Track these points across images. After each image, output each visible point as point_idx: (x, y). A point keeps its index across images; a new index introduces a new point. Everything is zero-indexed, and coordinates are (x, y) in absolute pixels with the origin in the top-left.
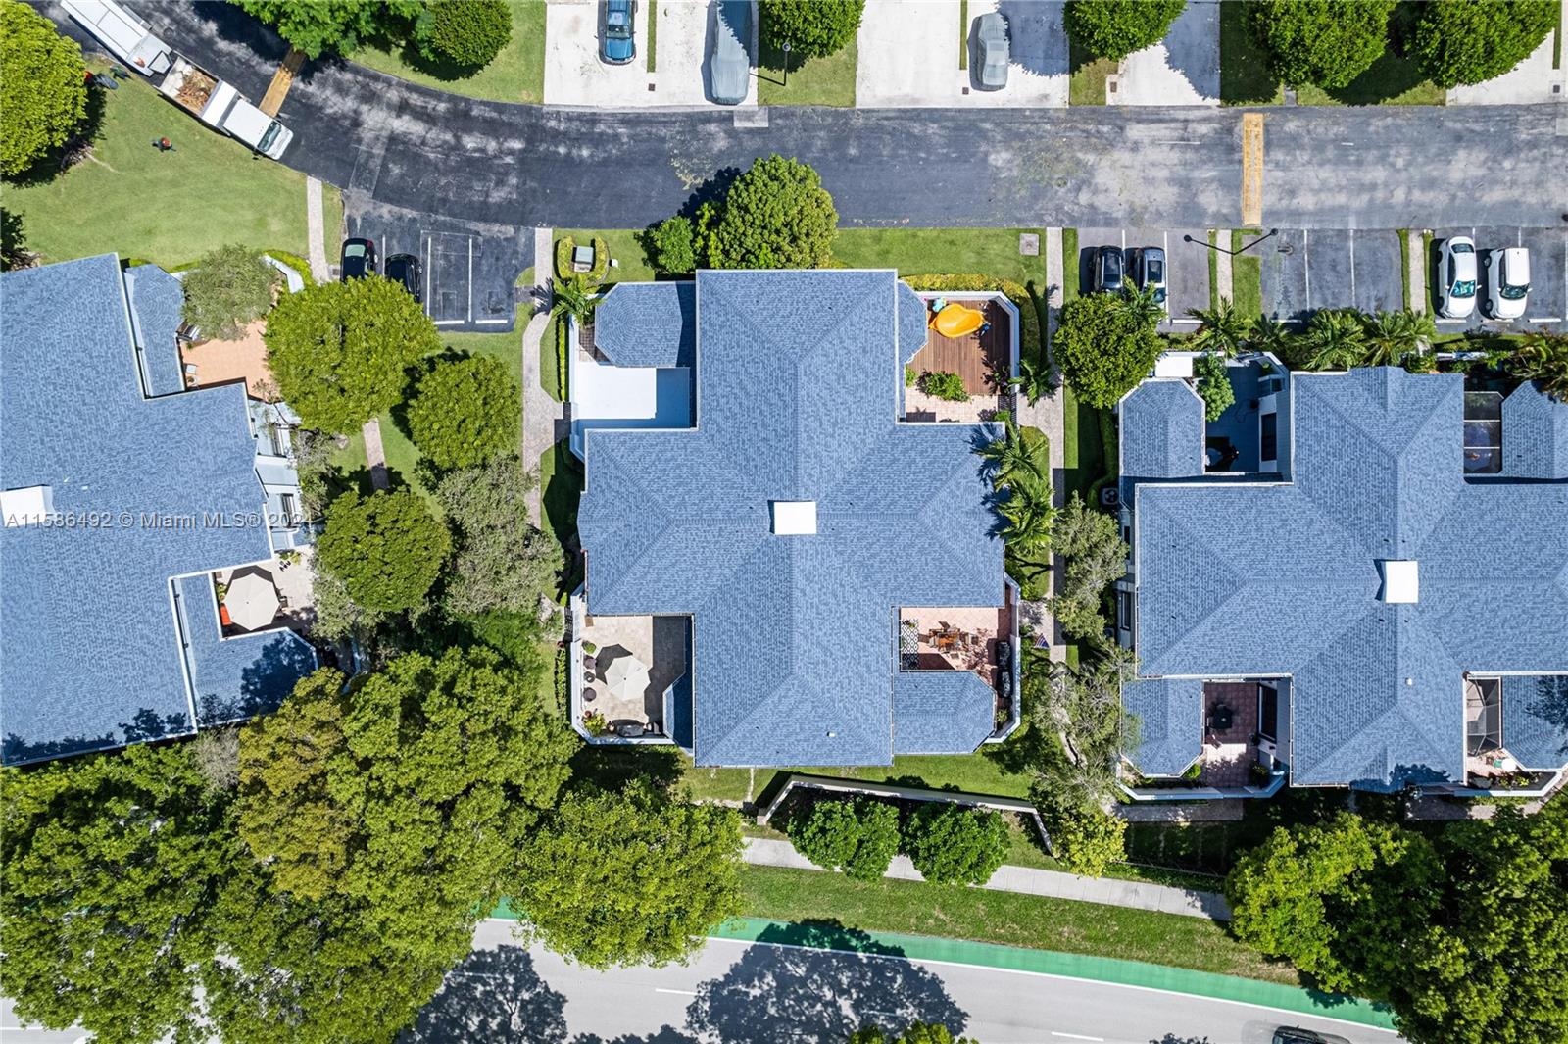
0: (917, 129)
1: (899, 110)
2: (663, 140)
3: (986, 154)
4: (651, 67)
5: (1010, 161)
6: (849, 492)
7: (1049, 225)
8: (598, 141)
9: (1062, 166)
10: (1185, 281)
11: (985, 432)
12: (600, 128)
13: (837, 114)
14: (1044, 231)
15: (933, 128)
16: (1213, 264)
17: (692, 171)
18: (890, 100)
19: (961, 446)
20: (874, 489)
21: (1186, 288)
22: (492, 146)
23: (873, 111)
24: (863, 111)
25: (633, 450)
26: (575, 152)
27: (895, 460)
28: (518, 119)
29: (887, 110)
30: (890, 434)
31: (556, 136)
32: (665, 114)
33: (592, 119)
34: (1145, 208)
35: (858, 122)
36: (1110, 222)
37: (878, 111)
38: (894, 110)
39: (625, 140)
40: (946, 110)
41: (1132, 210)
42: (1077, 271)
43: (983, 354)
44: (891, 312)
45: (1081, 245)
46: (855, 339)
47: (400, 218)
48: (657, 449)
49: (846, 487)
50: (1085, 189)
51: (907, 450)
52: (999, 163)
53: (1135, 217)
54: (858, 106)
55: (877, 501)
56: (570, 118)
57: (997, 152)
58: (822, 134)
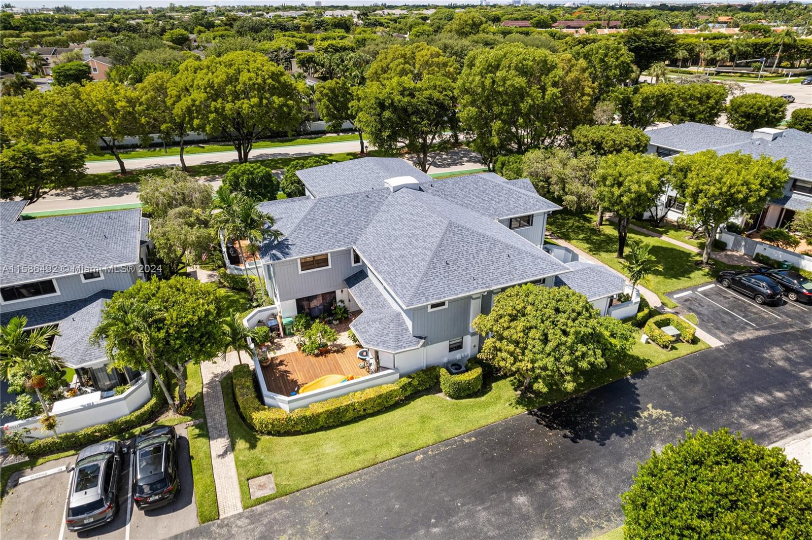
7: (240, 516)
8: (763, 412)
11: (279, 254)
14: (245, 508)
17: (660, 419)
19: (297, 242)
26: (769, 397)
27: (346, 225)
30: (357, 239)
31: (798, 403)
45: (190, 509)
49: (375, 204)
55: (350, 201)
58: (569, 504)
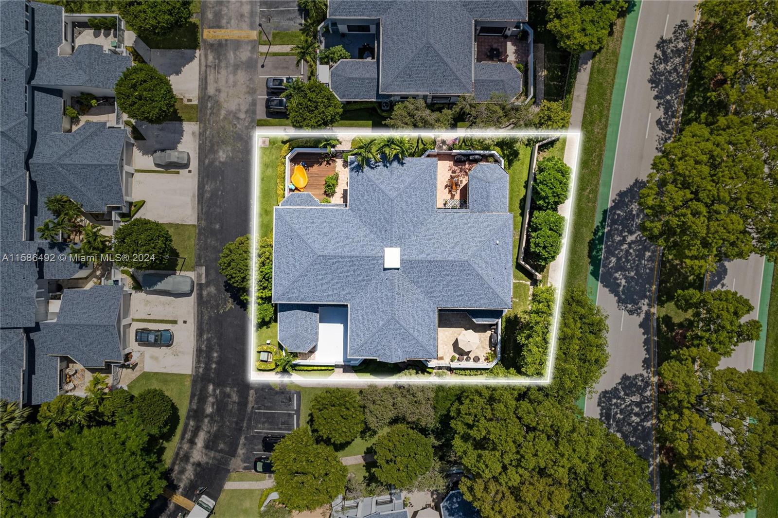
0: (207, 195)
1: (198, 203)
2: (210, 317)
3: (220, 162)
4: (175, 322)
5: (224, 150)
6: (380, 232)
8: (210, 349)
9: (227, 126)
10: (283, 68)
11: (353, 166)
12: (204, 347)
13: (200, 234)
15: (207, 188)
16: (275, 54)
17: (225, 304)
18: (193, 208)
19: (360, 177)
20: (379, 219)
21: (286, 68)
22: (211, 399)
23: (198, 216)
24: (198, 221)
25: (358, 335)
26: (215, 360)
27: (365, 209)
28: (199, 387)
29: (198, 209)
30: (353, 211)
31: (207, 368)
32: (198, 316)
33: (199, 351)
34: (248, 86)
35: (203, 223)
36: (254, 103)
37: (198, 214)
38: (198, 206)
39: (210, 335)
40: (199, 181)
41: (248, 92)
42: (277, 120)
43: (316, 166)
44: (294, 210)
45: (265, 117)
46: (307, 228)
47: (245, 445)
48: (358, 324)
49: (378, 233)
50: (238, 115)
51: (361, 204)
52: (225, 156)
53: (252, 91)
54: (196, 224)
55: (385, 219)
56: (198, 362)
57: (219, 157)
58: (209, 241)
